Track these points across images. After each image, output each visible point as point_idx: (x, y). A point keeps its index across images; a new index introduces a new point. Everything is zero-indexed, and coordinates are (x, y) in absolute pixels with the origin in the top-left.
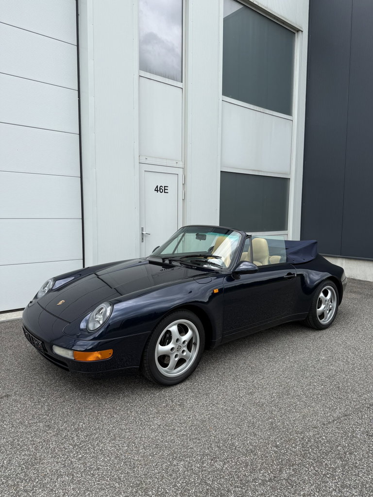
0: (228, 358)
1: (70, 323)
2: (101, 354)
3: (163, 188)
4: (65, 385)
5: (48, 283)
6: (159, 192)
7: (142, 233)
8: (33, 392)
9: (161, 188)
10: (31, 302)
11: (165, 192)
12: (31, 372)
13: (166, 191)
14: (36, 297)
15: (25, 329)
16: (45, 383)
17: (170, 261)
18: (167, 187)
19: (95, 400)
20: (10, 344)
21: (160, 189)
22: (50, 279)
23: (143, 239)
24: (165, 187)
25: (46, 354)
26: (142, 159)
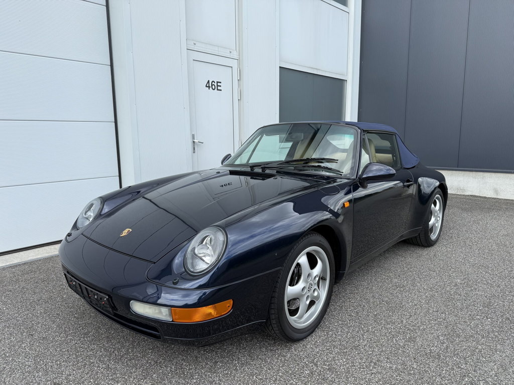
0: (348, 291)
1: (155, 263)
2: (215, 308)
3: (216, 84)
4: (144, 356)
5: (92, 205)
6: (211, 88)
7: (194, 142)
8: (97, 373)
9: (213, 83)
10: (69, 235)
11: (218, 90)
12: (82, 339)
13: (219, 88)
14: (75, 226)
15: (69, 276)
16: (111, 354)
17: (264, 169)
18: (220, 83)
19: (202, 377)
20: (36, 298)
21: (212, 85)
22: (95, 200)
23: (194, 149)
24: (217, 82)
25: (116, 315)
26: (190, 44)
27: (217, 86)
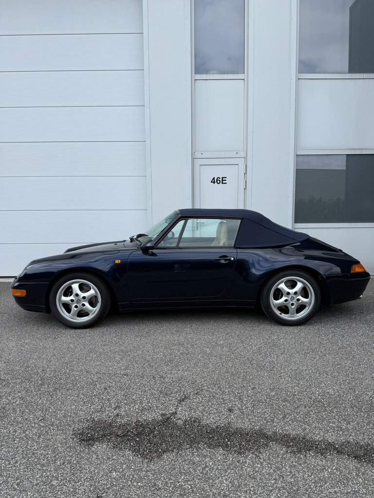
6: (216, 183)
9: (218, 179)
13: (224, 182)
18: (226, 178)
26: (198, 155)
27: (222, 181)
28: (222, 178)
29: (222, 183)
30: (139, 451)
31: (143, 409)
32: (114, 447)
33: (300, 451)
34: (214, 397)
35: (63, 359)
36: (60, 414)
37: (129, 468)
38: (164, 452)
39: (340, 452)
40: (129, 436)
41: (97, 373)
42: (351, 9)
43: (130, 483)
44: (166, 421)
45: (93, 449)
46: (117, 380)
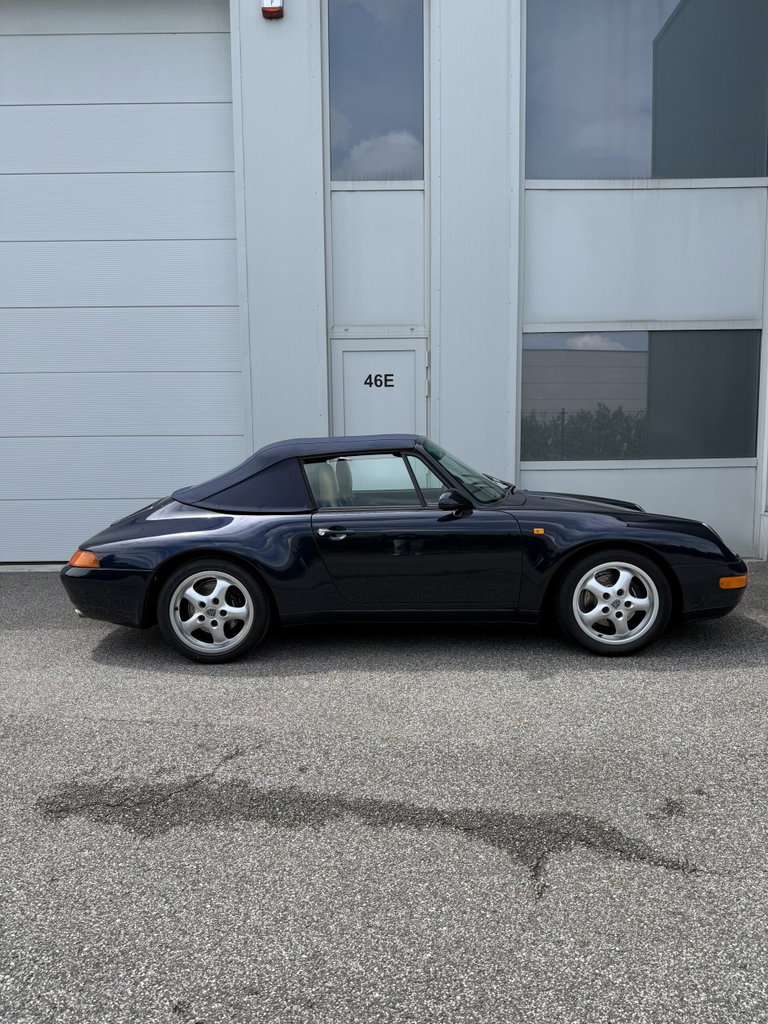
3: (383, 379)
6: (374, 385)
9: (378, 377)
13: (389, 383)
18: (392, 375)
21: (376, 381)
26: (338, 332)
27: (386, 381)
28: (386, 376)
29: (386, 385)
30: (134, 825)
31: (162, 770)
32: (97, 820)
33: (384, 823)
34: (285, 751)
35: (49, 700)
36: (23, 778)
37: (111, 845)
38: (173, 825)
39: (445, 823)
40: (127, 805)
41: (101, 720)
42: (656, 43)
43: (106, 863)
44: (192, 784)
45: (63, 823)
46: (133, 729)
